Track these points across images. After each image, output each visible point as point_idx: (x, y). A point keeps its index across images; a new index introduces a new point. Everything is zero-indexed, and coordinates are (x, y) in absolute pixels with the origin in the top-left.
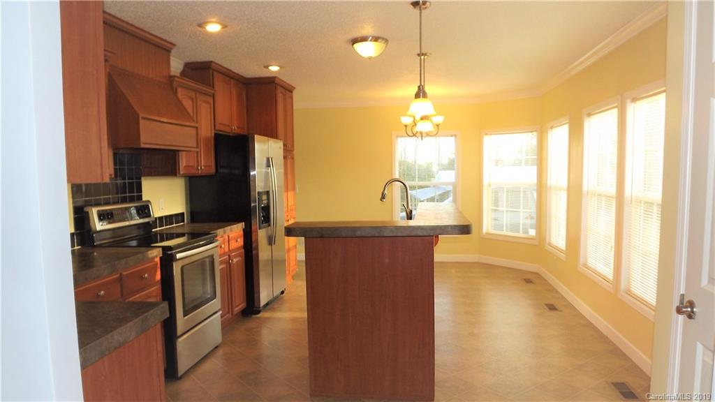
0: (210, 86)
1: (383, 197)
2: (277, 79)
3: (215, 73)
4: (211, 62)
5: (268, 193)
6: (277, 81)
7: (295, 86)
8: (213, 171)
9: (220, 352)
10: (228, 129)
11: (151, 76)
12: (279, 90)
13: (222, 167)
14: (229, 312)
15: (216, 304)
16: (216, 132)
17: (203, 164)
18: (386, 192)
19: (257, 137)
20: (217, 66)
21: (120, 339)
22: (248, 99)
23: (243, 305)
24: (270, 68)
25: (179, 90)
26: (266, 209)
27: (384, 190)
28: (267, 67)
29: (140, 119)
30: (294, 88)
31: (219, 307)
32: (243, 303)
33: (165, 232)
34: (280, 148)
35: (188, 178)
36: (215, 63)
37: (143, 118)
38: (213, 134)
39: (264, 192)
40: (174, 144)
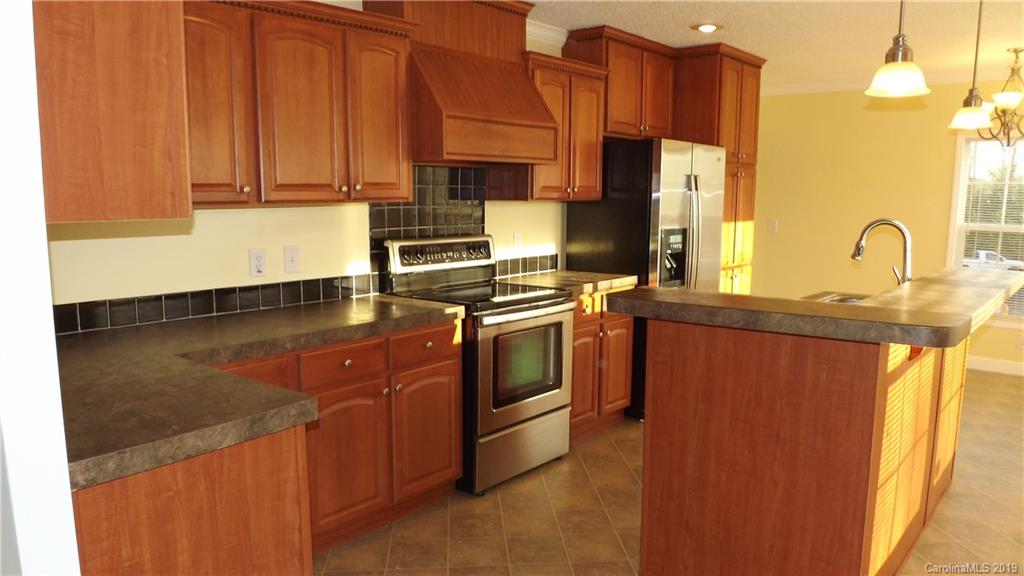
0: (602, 65)
1: (858, 251)
2: (722, 47)
3: (611, 43)
4: (604, 26)
5: (684, 232)
6: (722, 49)
7: (765, 58)
8: (597, 194)
9: (565, 467)
10: (634, 131)
11: (489, 54)
12: (727, 64)
13: (614, 189)
14: (593, 410)
15: (560, 395)
16: (609, 135)
17: (577, 184)
18: (863, 243)
19: (665, 143)
20: (612, 32)
21: (200, 443)
22: (675, 81)
23: (623, 402)
24: (700, 28)
25: (538, 74)
26: (680, 257)
27: (861, 239)
28: (695, 28)
29: (444, 117)
30: (764, 61)
31: (567, 399)
32: (625, 397)
33: (509, 282)
34: (719, 159)
35: (566, 204)
36: (609, 27)
37: (448, 117)
38: (601, 138)
39: (679, 230)
40: (507, 154)
